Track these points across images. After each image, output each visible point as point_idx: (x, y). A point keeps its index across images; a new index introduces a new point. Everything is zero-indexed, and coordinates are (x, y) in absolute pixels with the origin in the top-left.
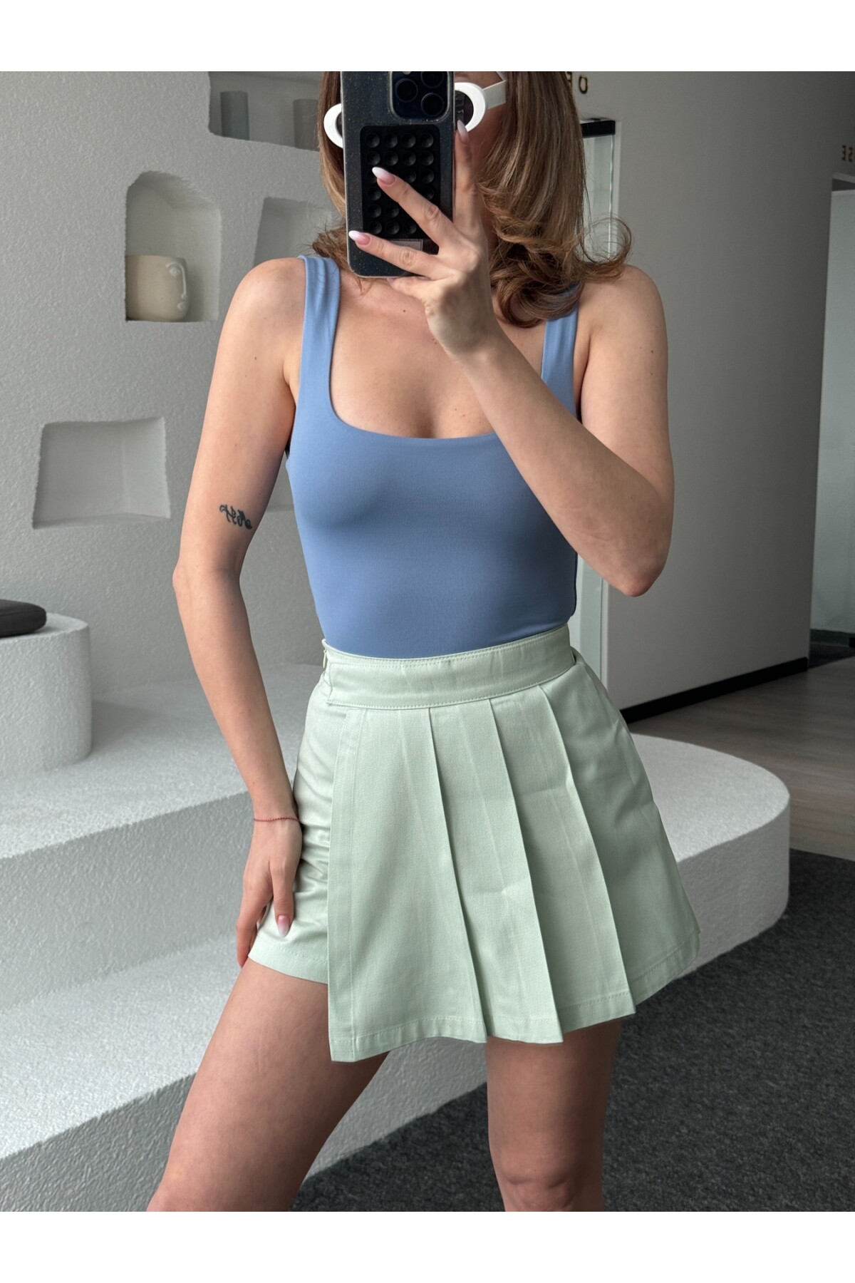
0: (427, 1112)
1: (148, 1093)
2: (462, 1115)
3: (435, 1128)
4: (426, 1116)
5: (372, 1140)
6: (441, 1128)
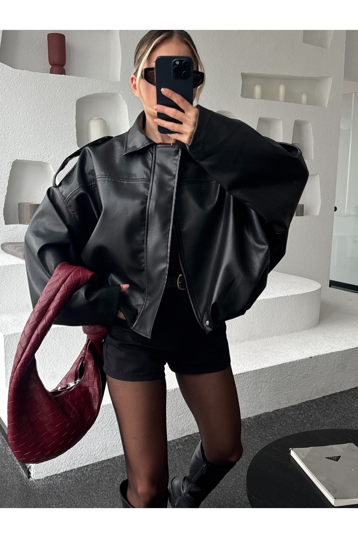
0: (269, 411)
1: (171, 389)
2: (280, 414)
3: (270, 416)
4: (268, 412)
5: (248, 417)
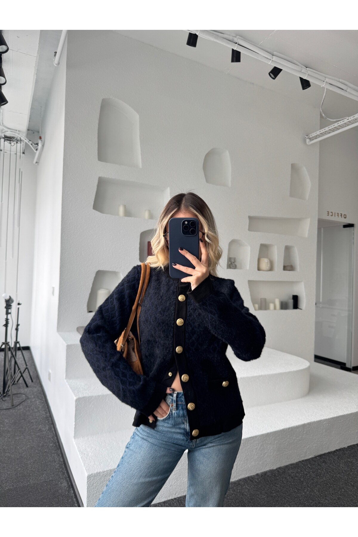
6: (275, 474)
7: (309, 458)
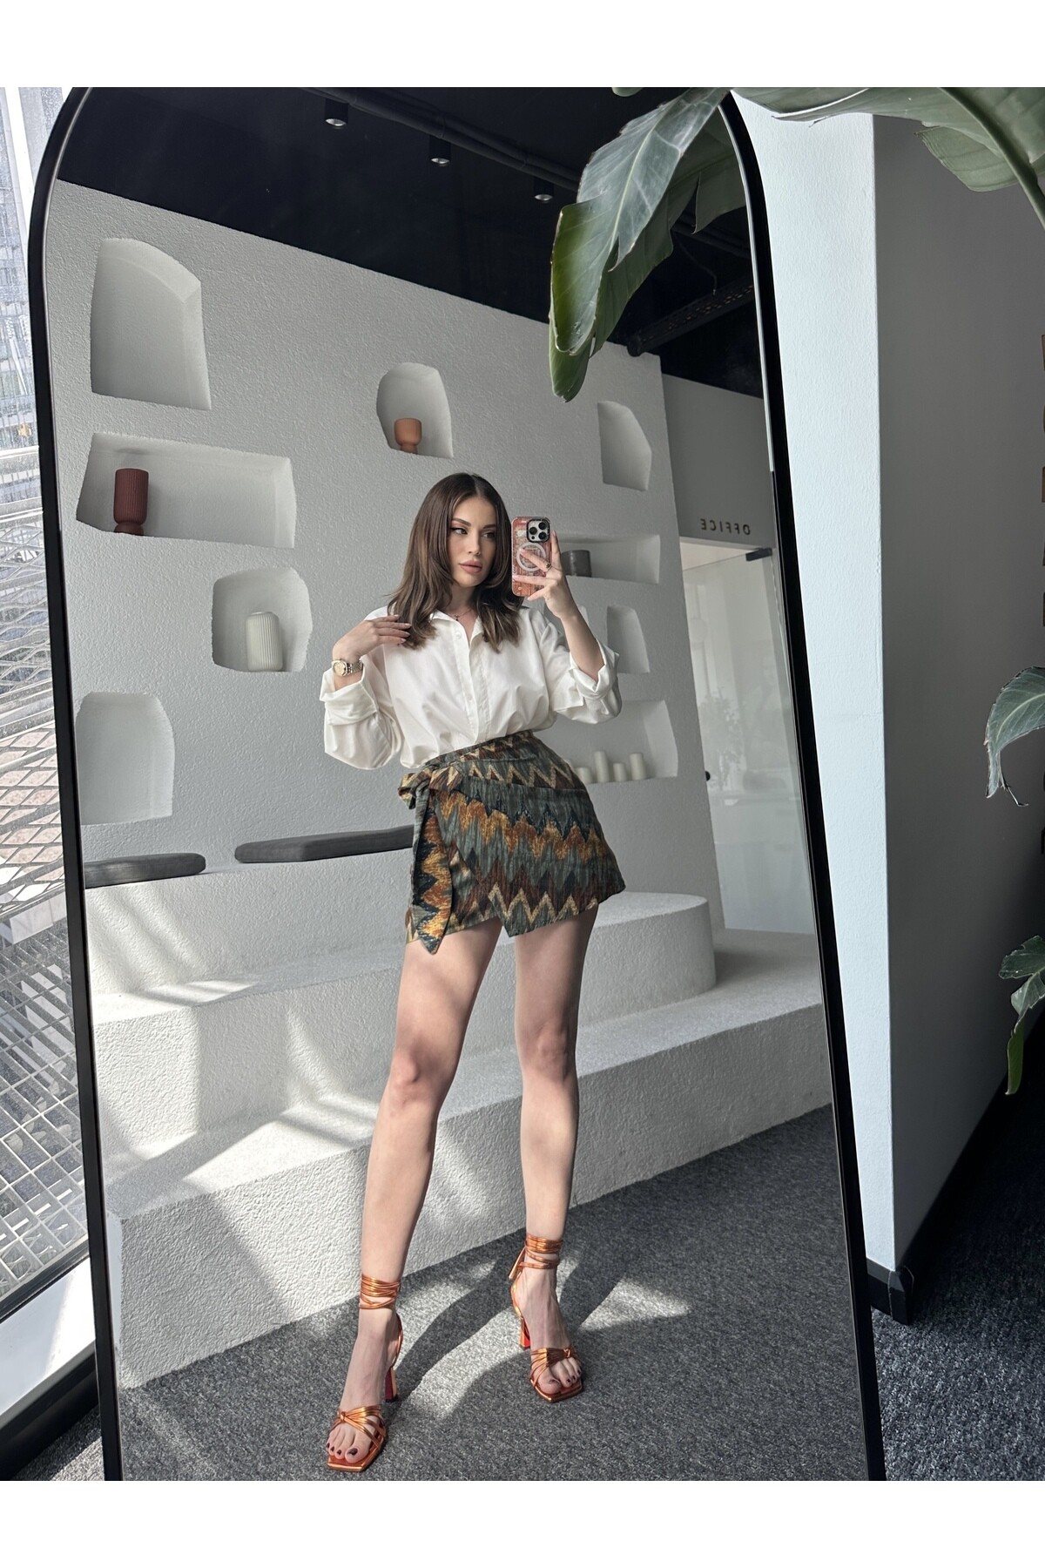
7: (739, 1141)
